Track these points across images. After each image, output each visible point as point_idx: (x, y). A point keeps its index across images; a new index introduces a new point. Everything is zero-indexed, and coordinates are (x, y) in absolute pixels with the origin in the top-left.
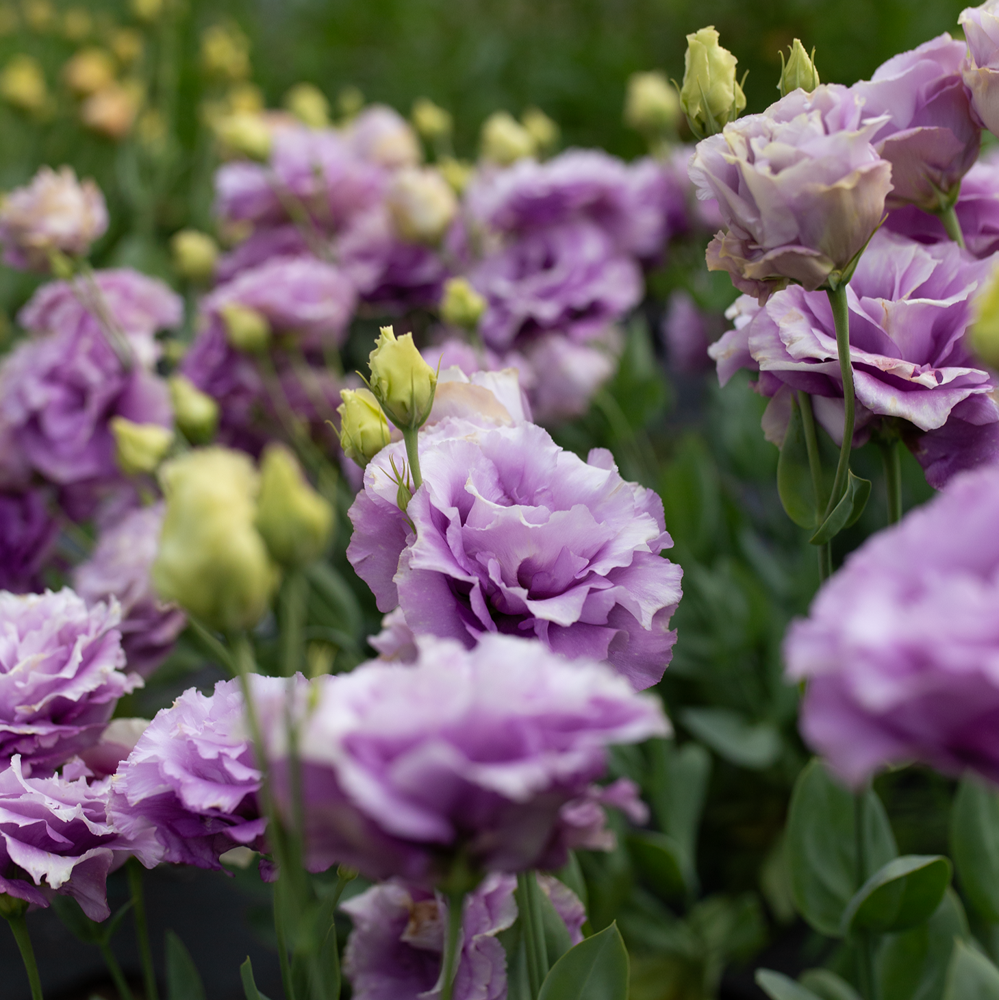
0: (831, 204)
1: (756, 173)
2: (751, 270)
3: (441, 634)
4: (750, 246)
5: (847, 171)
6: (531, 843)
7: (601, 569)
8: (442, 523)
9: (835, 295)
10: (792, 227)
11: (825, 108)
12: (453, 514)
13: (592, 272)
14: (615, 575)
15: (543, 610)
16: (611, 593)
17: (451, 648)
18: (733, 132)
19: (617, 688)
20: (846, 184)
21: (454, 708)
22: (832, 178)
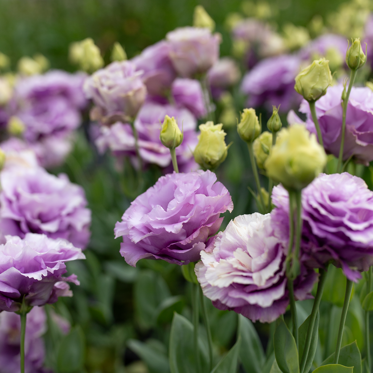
0: (127, 100)
1: (104, 90)
2: (105, 119)
3: (13, 235)
4: (104, 112)
5: (130, 89)
6: (46, 295)
7: (64, 213)
8: (10, 202)
9: (132, 125)
10: (115, 106)
11: (124, 69)
12: (13, 198)
13: (62, 115)
14: (69, 215)
15: (46, 227)
16: (67, 220)
17: (17, 238)
18: (97, 76)
19: (69, 246)
20: (130, 93)
21: (17, 256)
22: (126, 91)
